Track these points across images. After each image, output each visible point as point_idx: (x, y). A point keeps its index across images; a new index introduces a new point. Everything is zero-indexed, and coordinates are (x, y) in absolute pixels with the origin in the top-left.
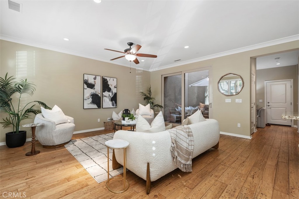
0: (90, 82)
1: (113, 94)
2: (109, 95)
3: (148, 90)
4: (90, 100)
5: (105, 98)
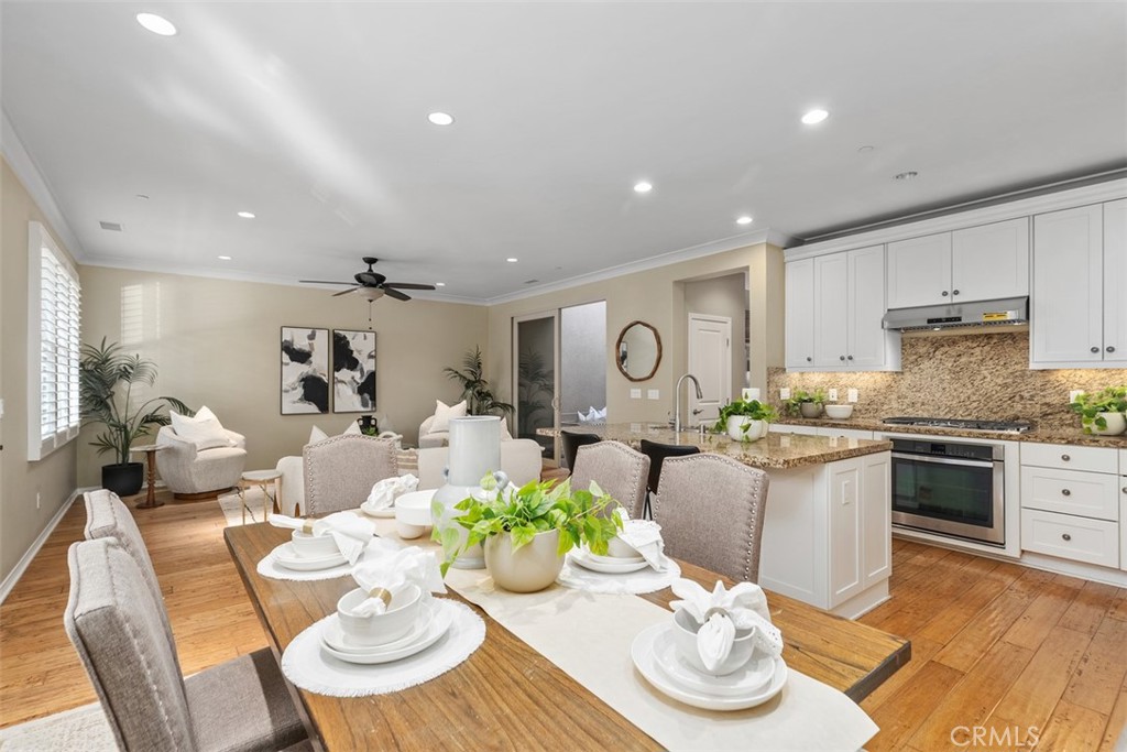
0: (297, 346)
1: (366, 375)
2: (353, 378)
3: (469, 363)
4: (300, 391)
5: (340, 386)
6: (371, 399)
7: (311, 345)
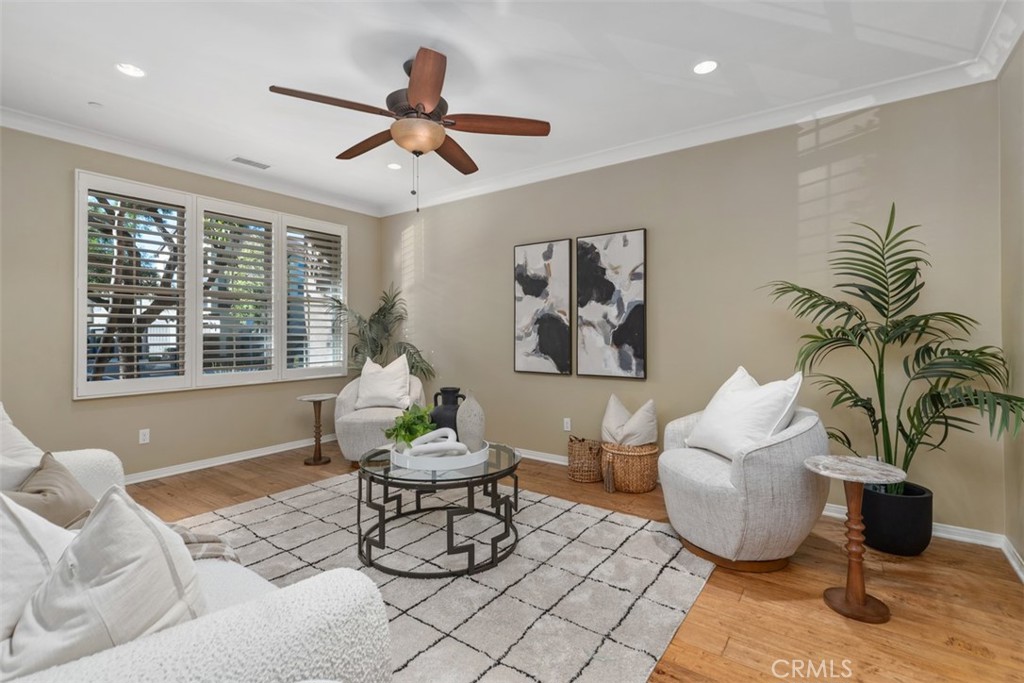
0: (531, 272)
1: (627, 310)
2: (605, 316)
4: (534, 339)
5: (586, 331)
6: (636, 355)
7: (547, 267)
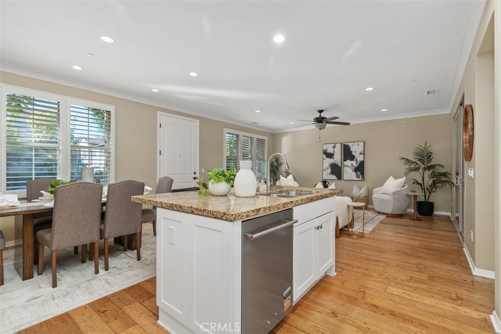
1: (359, 163)
2: (352, 164)
4: (329, 170)
5: (346, 168)
6: (361, 174)
7: (334, 150)
